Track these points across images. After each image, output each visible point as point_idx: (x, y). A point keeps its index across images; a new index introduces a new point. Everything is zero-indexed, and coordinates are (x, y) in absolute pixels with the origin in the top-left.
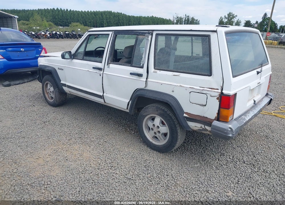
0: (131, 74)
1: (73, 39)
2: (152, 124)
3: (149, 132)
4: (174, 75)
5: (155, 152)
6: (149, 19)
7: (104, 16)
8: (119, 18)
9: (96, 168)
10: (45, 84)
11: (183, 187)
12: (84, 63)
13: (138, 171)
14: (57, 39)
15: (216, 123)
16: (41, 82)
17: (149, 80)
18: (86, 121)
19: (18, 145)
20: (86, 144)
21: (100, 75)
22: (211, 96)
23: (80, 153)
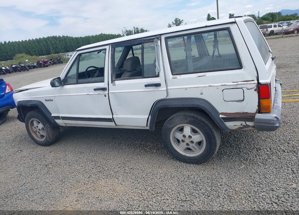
0: (146, 86)
1: (23, 72)
2: (182, 135)
3: (178, 146)
4: (198, 77)
5: (192, 165)
6: (98, 38)
7: (49, 43)
8: (65, 42)
9: (141, 200)
10: (30, 122)
11: (245, 192)
12: (81, 87)
13: (188, 190)
14: (4, 75)
15: (259, 116)
16: (23, 121)
17: (169, 88)
18: (95, 153)
19: (31, 200)
20: (111, 177)
21: (105, 96)
22: (248, 89)
23: (112, 188)
